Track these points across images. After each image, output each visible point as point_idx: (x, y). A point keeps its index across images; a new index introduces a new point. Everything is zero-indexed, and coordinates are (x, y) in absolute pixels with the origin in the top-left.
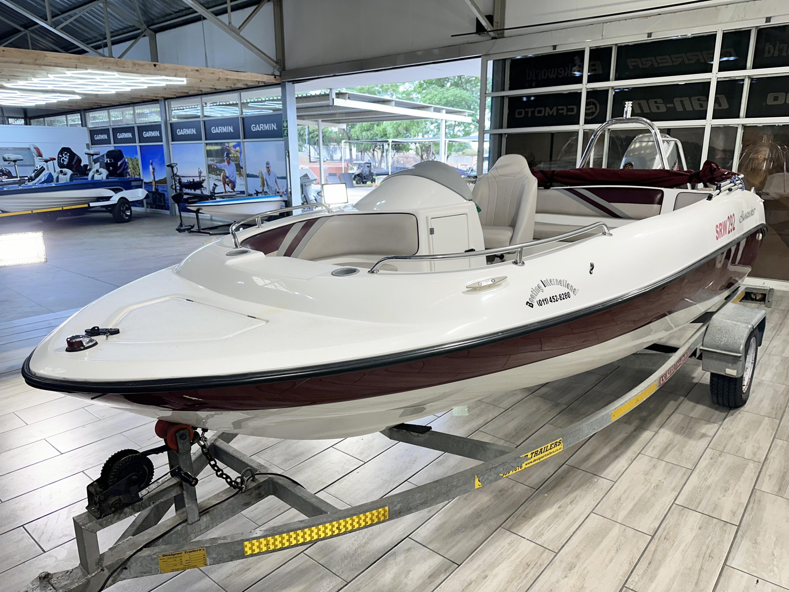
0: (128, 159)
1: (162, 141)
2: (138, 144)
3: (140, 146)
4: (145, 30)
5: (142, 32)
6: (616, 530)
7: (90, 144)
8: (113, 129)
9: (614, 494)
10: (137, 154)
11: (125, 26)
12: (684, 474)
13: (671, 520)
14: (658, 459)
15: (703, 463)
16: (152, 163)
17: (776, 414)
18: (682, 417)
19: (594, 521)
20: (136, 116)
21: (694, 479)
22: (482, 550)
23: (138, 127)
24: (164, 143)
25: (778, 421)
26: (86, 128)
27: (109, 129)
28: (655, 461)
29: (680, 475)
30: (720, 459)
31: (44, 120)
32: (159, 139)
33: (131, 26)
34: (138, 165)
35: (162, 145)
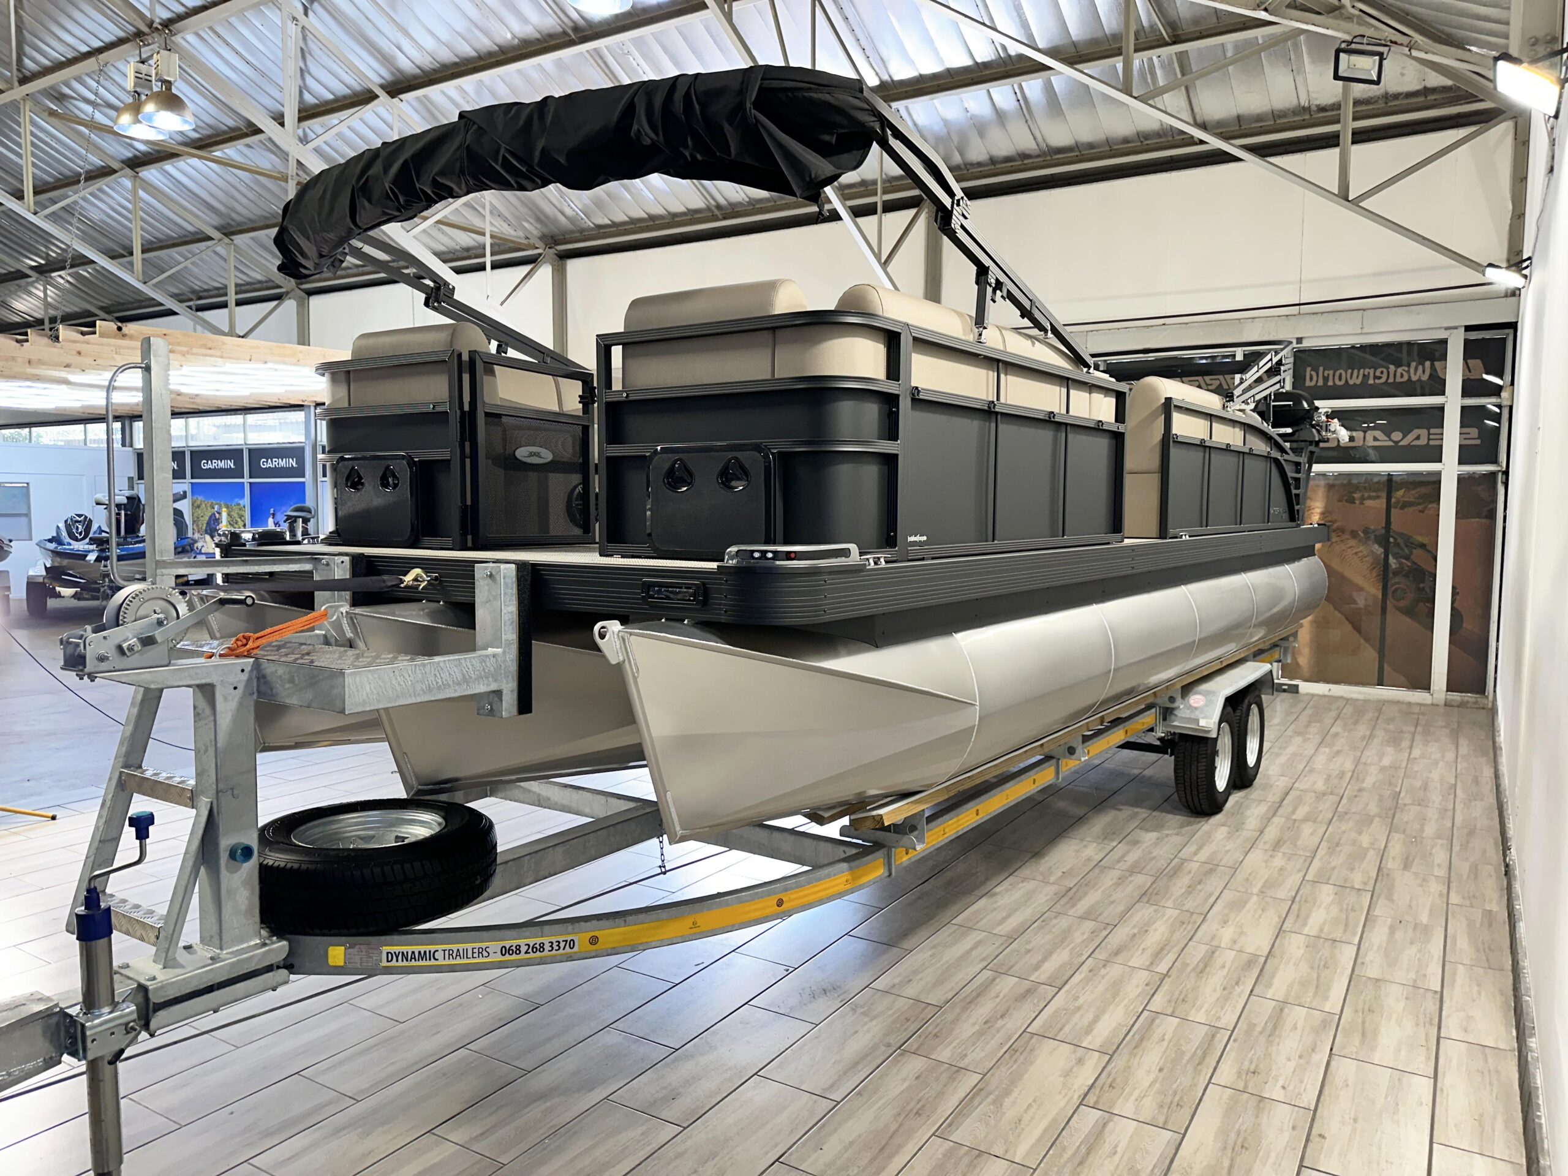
0: (220, 506)
1: (304, 477)
2: (246, 480)
3: (250, 483)
4: (293, 290)
5: (287, 293)
6: (1255, 898)
7: (136, 477)
8: (192, 452)
9: (1240, 877)
10: (242, 496)
11: (248, 280)
12: (1305, 860)
13: (1306, 890)
14: (1273, 850)
15: (1320, 853)
16: (274, 515)
17: (1387, 814)
18: (1283, 820)
19: (1228, 895)
20: (248, 429)
21: (1316, 864)
22: (1131, 916)
23: (250, 450)
24: (308, 479)
25: (1390, 820)
26: (130, 449)
27: (184, 452)
28: (1271, 853)
29: (1301, 861)
30: (1338, 849)
31: (30, 432)
32: (300, 472)
33: (260, 282)
34: (241, 516)
35: (303, 483)
